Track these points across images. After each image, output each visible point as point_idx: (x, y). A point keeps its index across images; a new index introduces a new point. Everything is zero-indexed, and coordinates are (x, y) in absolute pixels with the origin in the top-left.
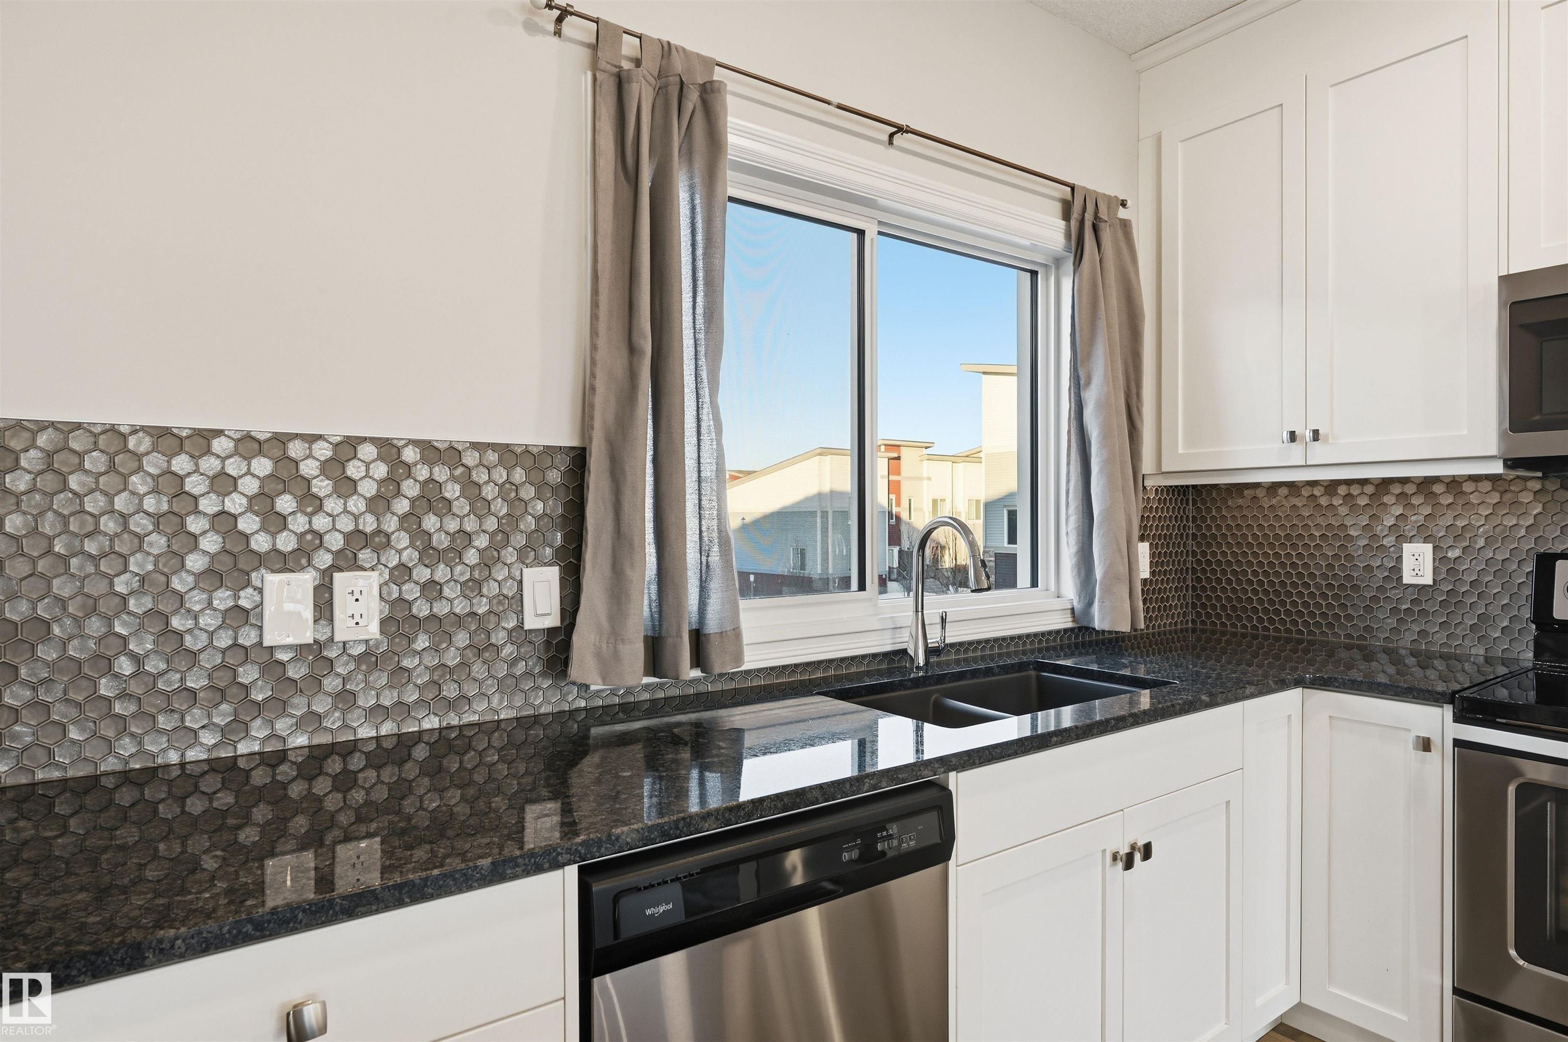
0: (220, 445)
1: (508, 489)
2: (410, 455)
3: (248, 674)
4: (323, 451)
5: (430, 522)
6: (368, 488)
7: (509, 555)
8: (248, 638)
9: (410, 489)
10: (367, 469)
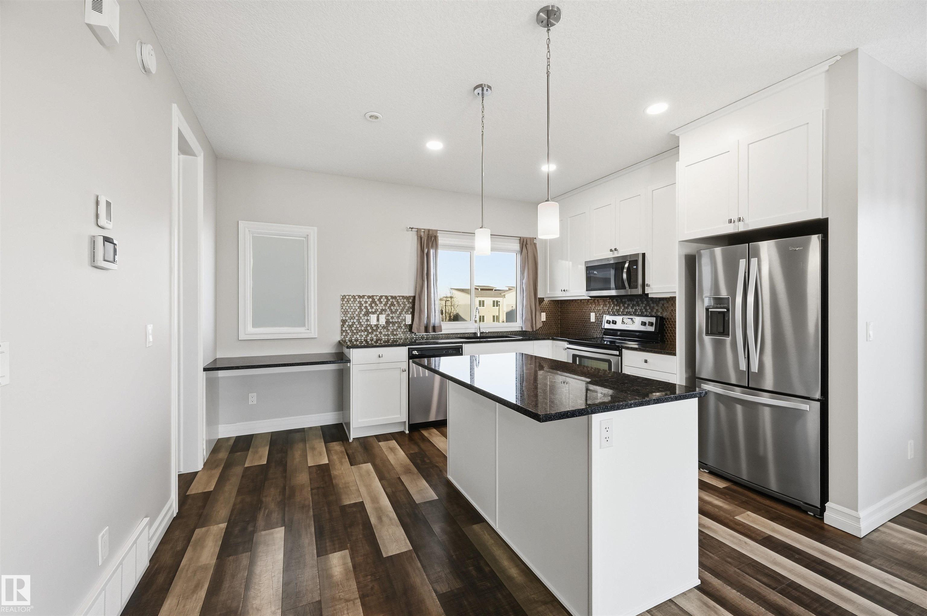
0: (366, 297)
1: (404, 303)
2: (389, 298)
3: (369, 328)
4: (378, 298)
5: (392, 308)
6: (384, 303)
7: (404, 313)
8: (369, 323)
9: (390, 303)
10: (384, 300)
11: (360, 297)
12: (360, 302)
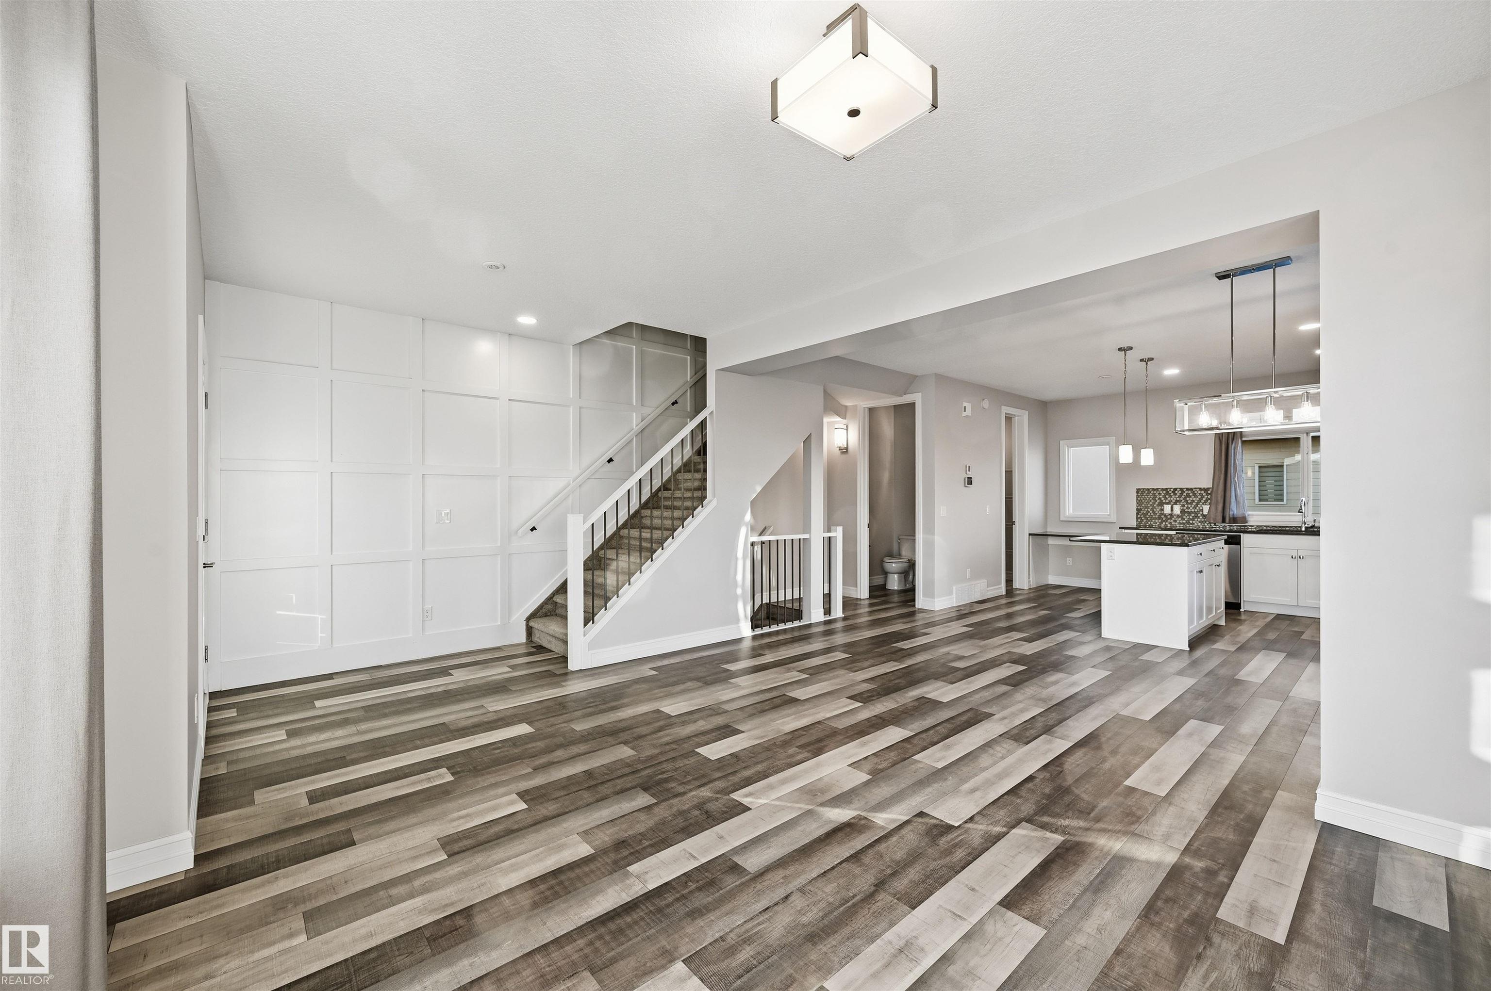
0: (1160, 490)
1: (1201, 494)
2: (1185, 490)
3: (1163, 516)
4: (1172, 490)
5: (1188, 499)
7: (1201, 504)
8: (1162, 512)
9: (1185, 494)
10: (1178, 493)
11: (1153, 489)
12: (1154, 495)
